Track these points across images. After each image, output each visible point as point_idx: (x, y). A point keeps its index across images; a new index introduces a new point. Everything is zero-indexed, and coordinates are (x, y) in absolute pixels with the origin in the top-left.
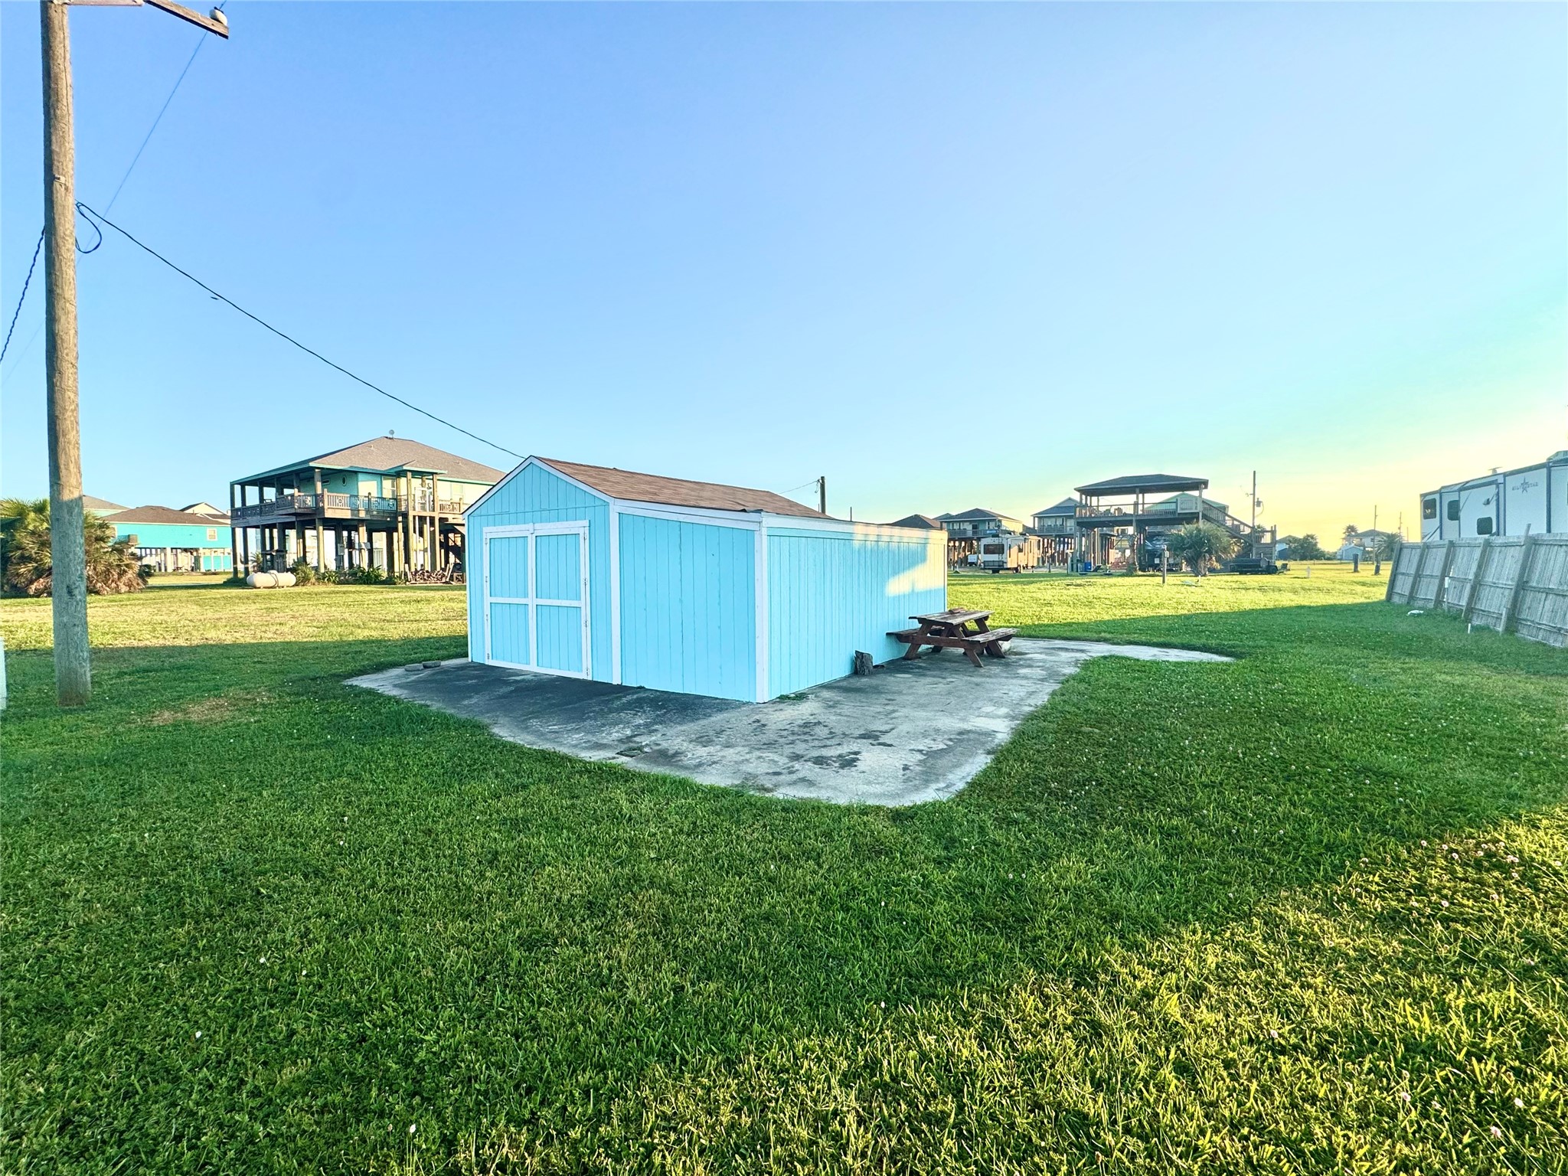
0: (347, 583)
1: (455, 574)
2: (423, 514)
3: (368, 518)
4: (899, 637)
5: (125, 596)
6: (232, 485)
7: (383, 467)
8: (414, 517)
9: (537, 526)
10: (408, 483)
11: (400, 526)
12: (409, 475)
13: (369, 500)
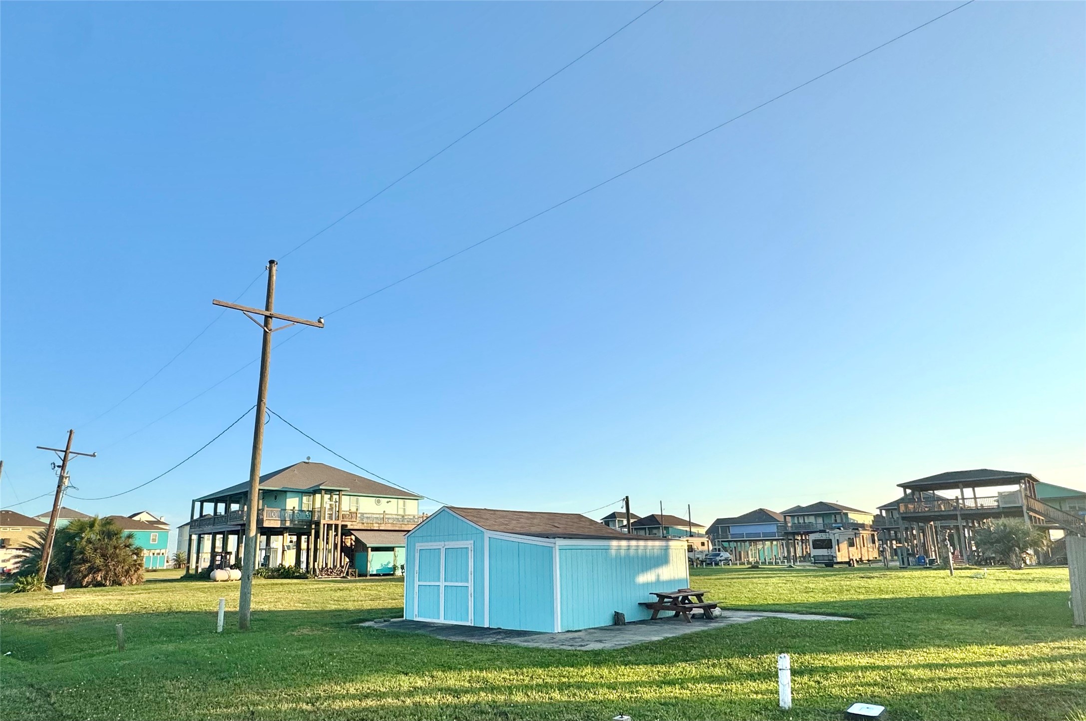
0: (273, 577)
1: (350, 570)
2: (331, 522)
3: (292, 526)
4: (648, 606)
5: (135, 587)
6: (194, 502)
7: (304, 487)
8: (324, 525)
9: (446, 543)
10: (322, 498)
11: (313, 531)
12: (323, 492)
13: (294, 512)
